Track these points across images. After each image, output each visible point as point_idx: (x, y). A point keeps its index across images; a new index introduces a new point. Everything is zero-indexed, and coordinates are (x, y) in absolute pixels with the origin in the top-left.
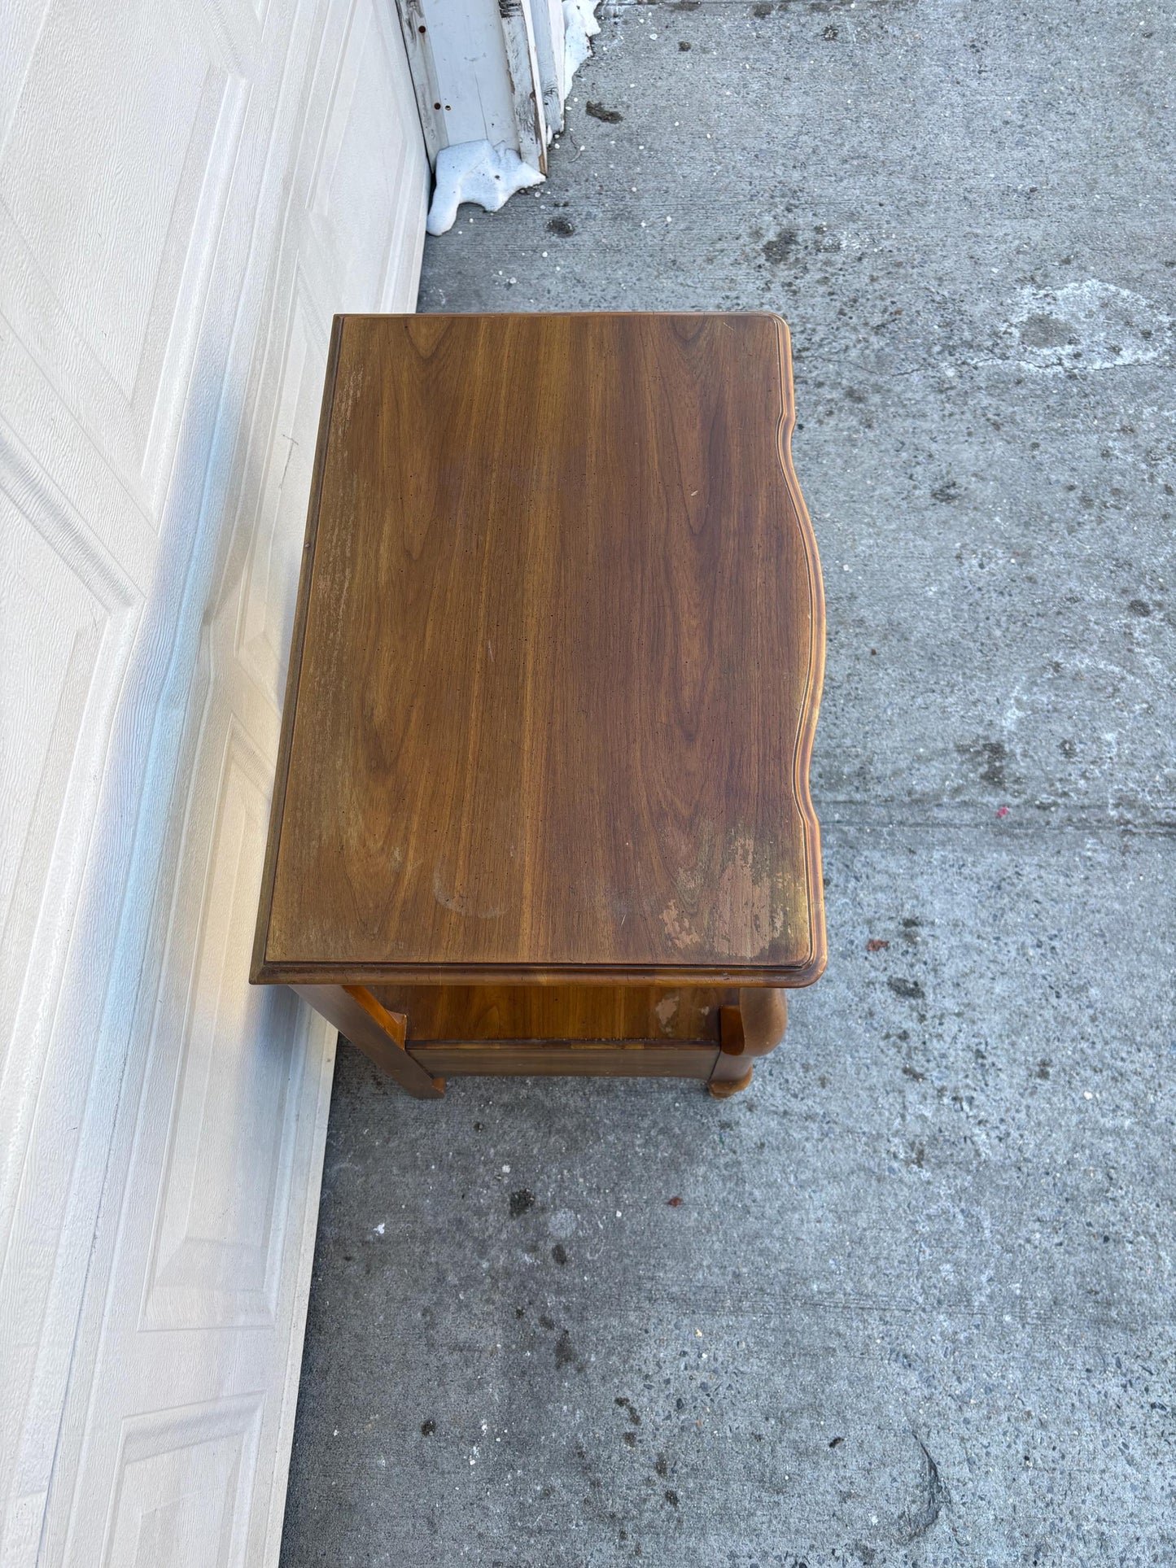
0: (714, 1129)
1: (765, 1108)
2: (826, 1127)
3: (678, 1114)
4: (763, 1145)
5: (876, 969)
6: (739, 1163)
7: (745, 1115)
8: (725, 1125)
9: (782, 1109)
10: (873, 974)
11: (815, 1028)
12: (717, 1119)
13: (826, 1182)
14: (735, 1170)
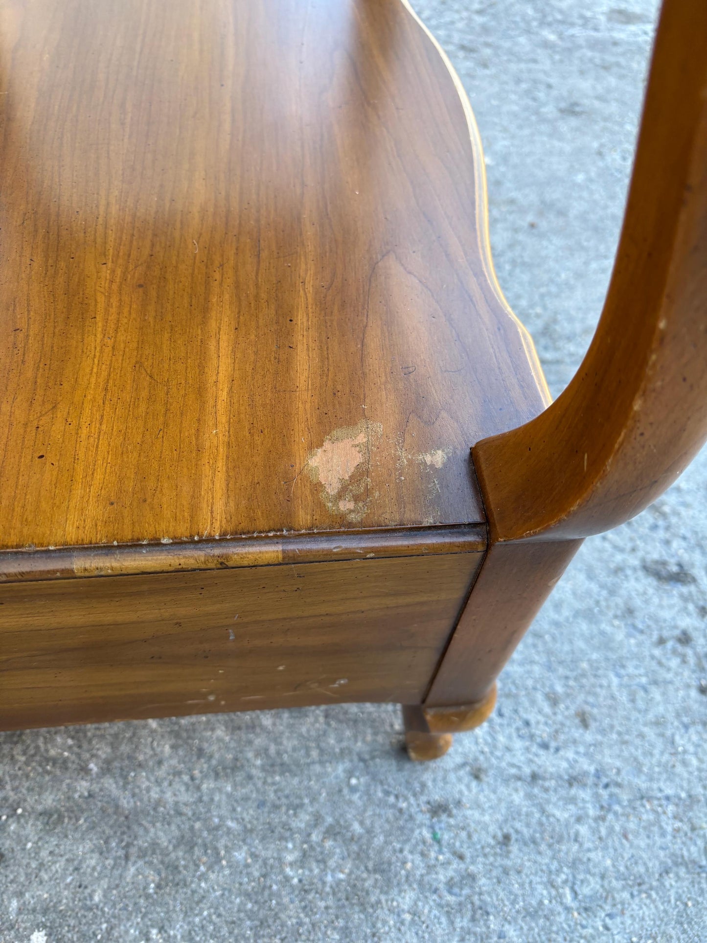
0: (419, 818)
1: (501, 771)
2: (604, 793)
3: (356, 797)
4: (507, 838)
5: (621, 550)
6: (473, 877)
7: (468, 787)
8: (438, 809)
9: (527, 771)
10: (619, 557)
11: (554, 638)
12: (424, 798)
13: (626, 895)
14: (466, 891)
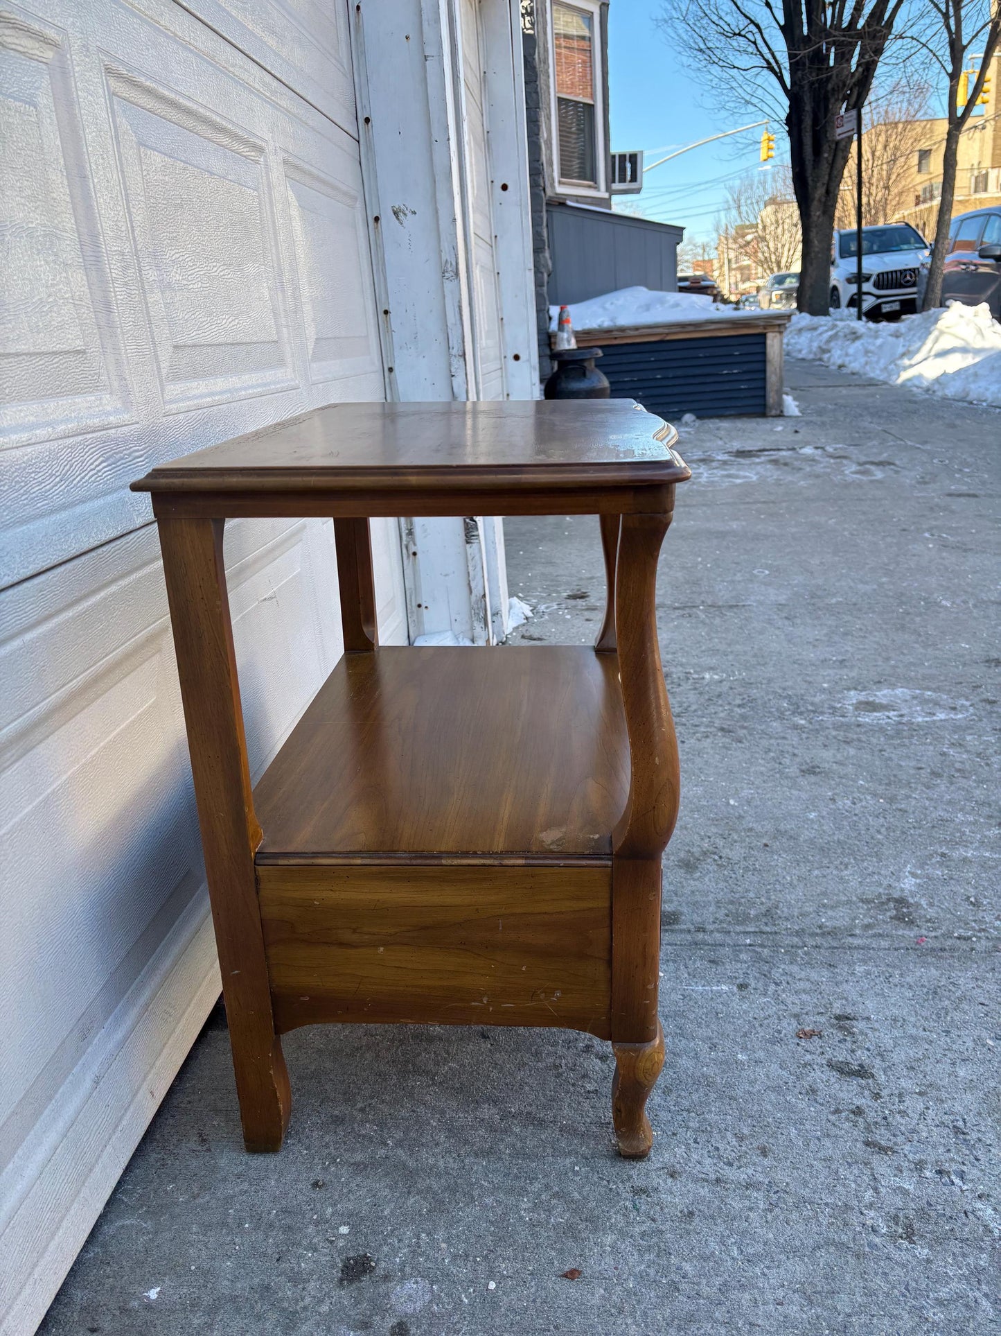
0: (624, 1195)
1: (693, 1175)
2: (775, 1197)
3: (577, 1179)
4: (691, 1214)
5: (811, 1053)
6: (661, 1232)
7: (665, 1181)
8: (638, 1191)
9: (714, 1177)
10: (808, 1057)
11: (746, 1101)
12: (628, 1184)
13: (783, 1257)
14: (655, 1240)
